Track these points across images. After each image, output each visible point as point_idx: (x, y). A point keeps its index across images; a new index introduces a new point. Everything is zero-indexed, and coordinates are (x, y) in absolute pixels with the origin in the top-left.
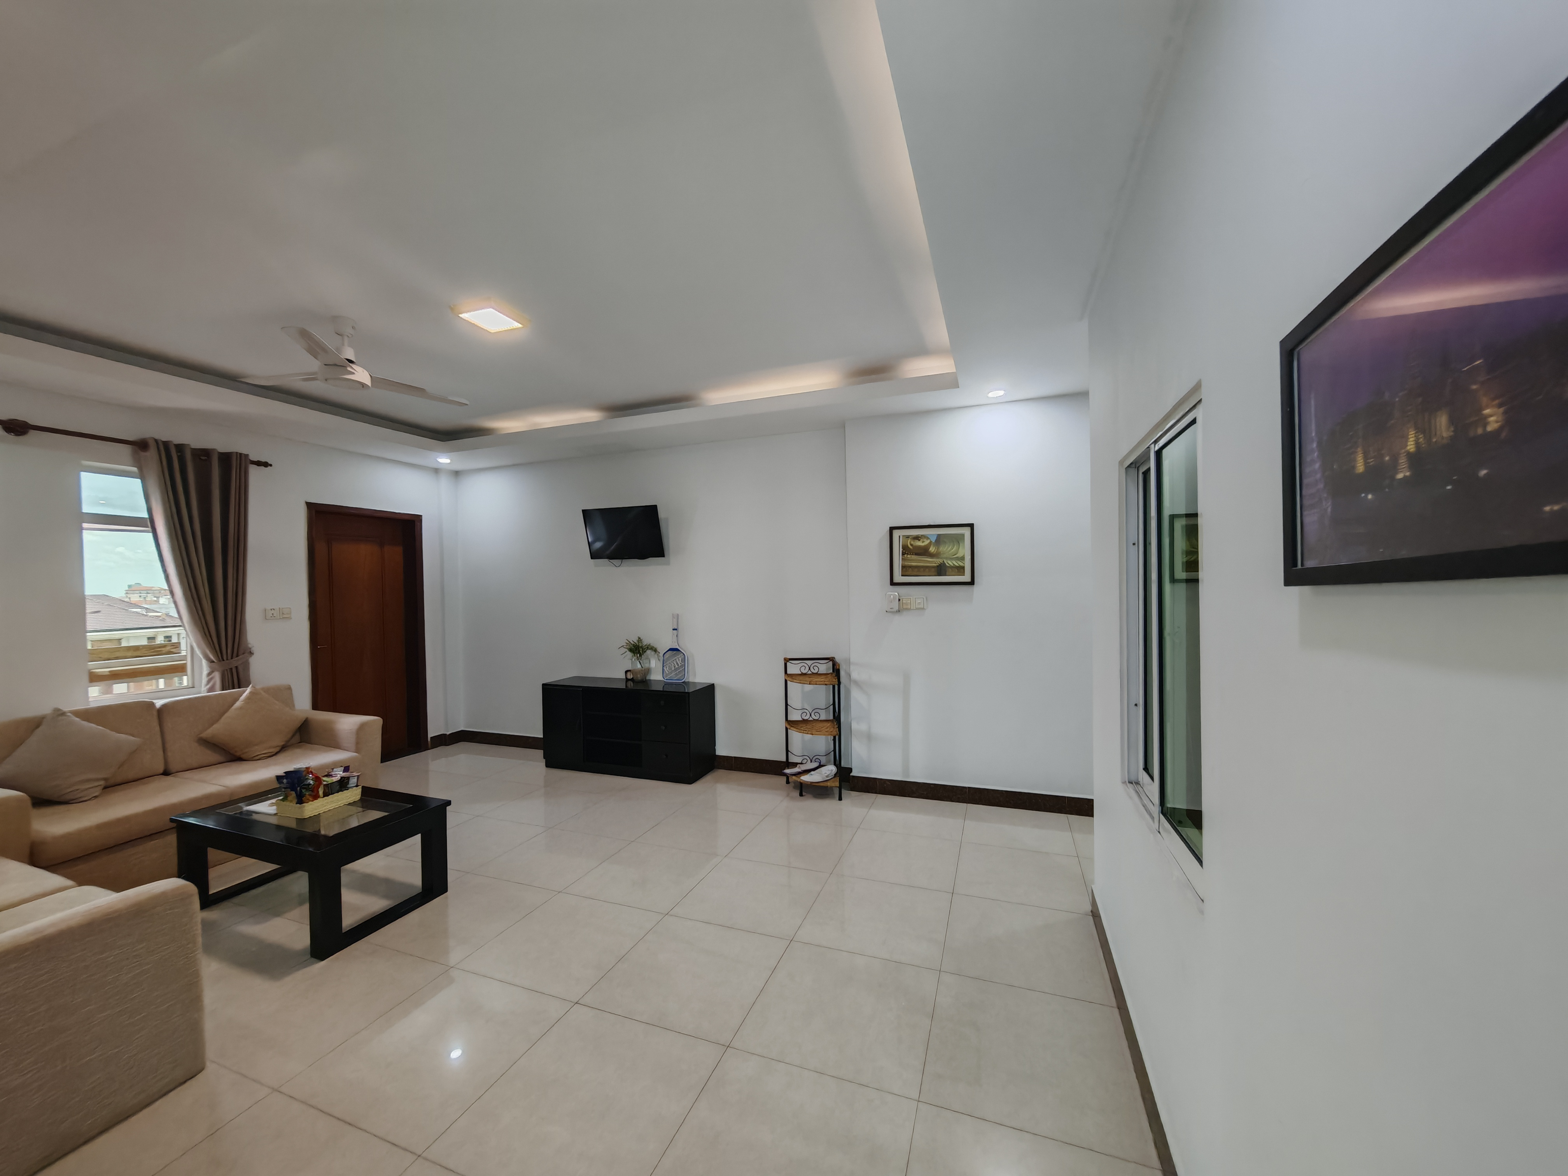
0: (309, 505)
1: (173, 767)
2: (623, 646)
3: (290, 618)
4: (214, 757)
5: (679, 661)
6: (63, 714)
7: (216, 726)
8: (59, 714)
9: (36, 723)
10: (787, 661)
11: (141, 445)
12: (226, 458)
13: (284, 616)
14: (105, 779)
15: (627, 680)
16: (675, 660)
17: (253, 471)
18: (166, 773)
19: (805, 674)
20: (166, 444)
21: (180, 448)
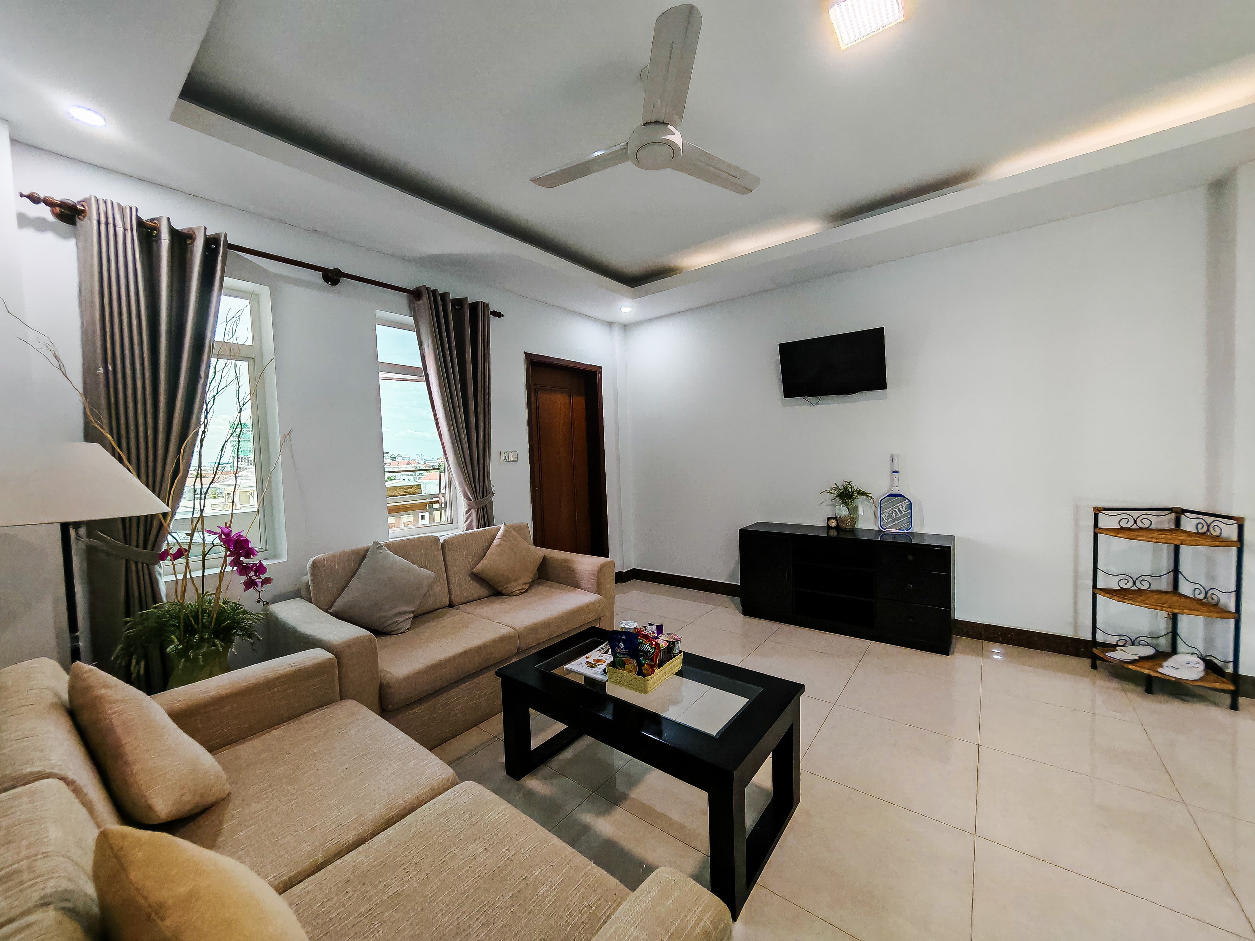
0: (527, 355)
1: (456, 600)
2: (826, 491)
3: (517, 461)
4: (482, 591)
5: (902, 508)
6: (380, 547)
7: (483, 562)
8: (378, 546)
9: (362, 556)
10: (1097, 512)
11: (415, 294)
12: (475, 307)
13: (513, 459)
14: (413, 612)
15: (829, 528)
16: (898, 507)
17: (493, 320)
18: (451, 605)
19: (1129, 529)
20: (434, 292)
21: (444, 296)
